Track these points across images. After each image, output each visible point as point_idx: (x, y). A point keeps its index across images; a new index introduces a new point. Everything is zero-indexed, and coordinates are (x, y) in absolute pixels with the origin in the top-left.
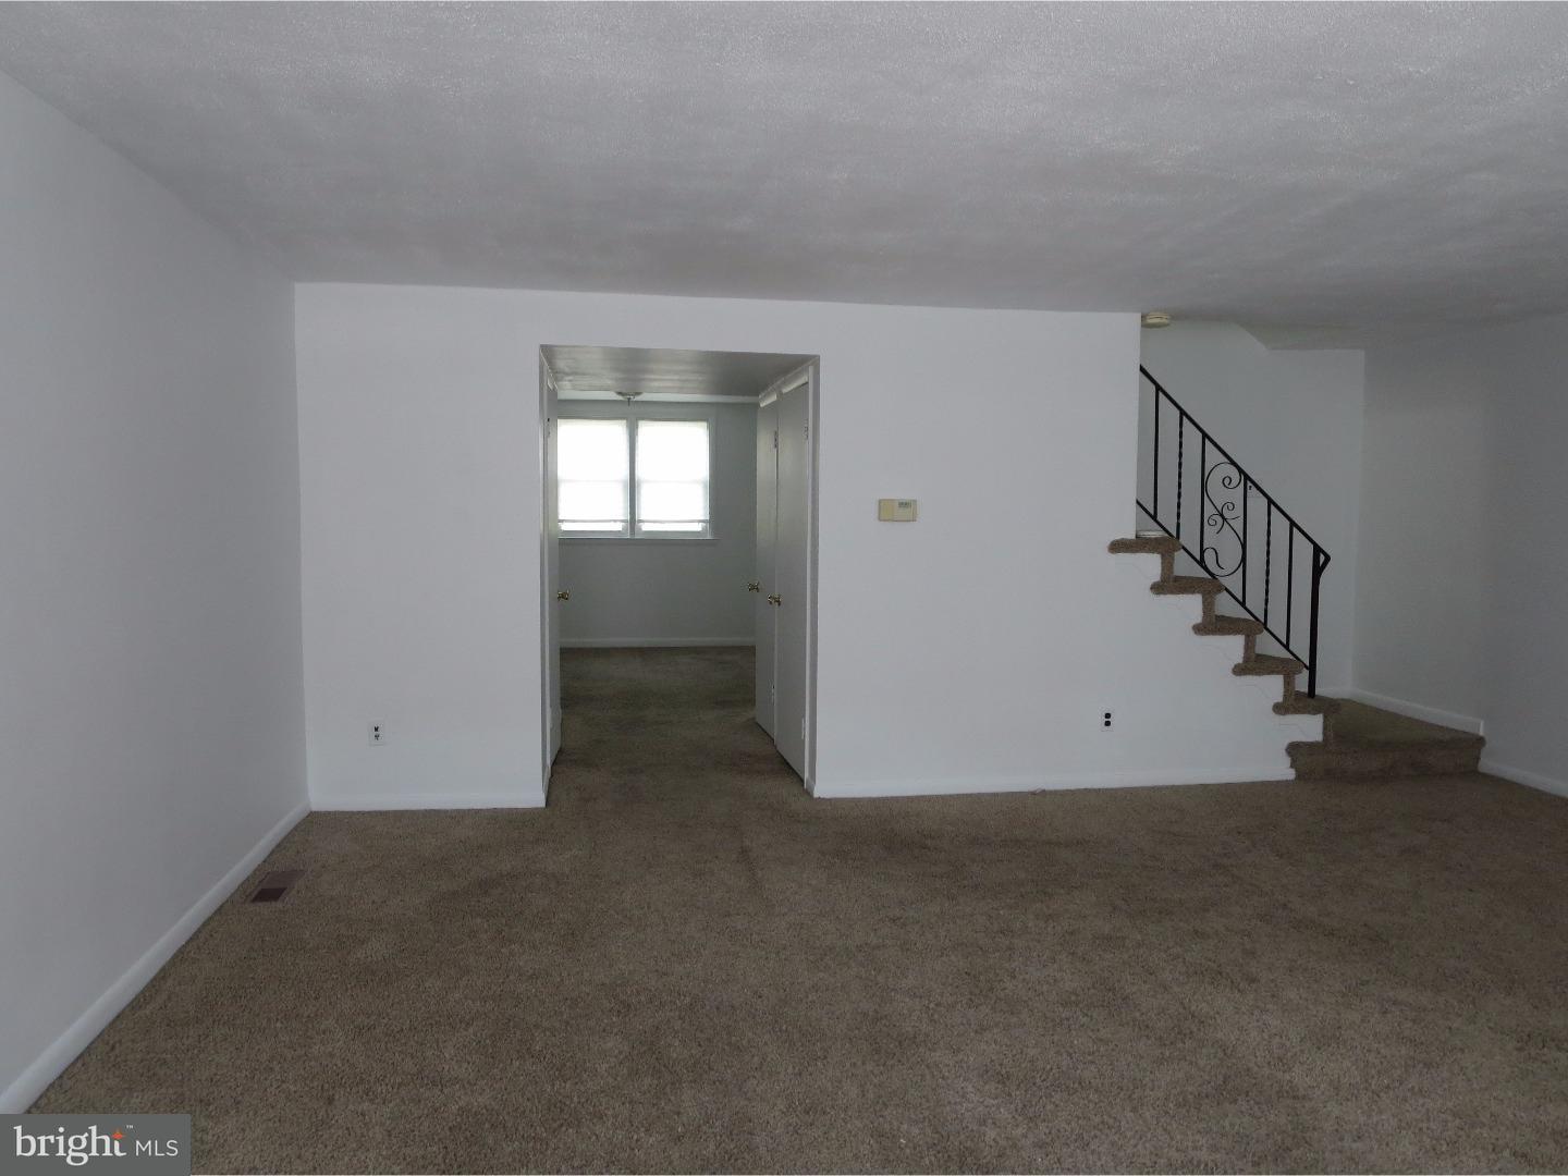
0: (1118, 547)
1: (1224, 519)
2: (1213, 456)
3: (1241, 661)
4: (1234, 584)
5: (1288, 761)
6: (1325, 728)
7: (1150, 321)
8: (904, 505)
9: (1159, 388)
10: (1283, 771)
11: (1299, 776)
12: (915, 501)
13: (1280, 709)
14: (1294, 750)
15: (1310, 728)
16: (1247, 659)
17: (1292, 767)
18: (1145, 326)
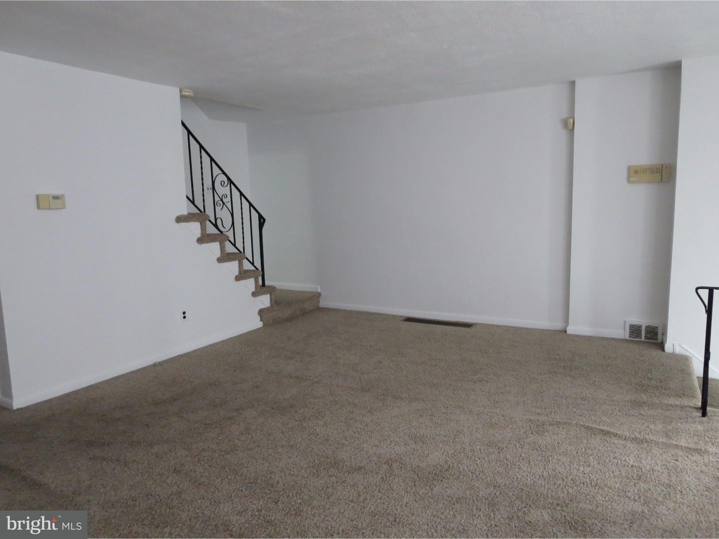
0: (179, 219)
1: (223, 203)
2: (216, 170)
3: (237, 274)
4: (230, 234)
5: (259, 318)
6: (271, 300)
7: (184, 93)
8: (56, 198)
9: (189, 133)
10: (258, 324)
11: (264, 325)
12: (63, 195)
13: (254, 294)
14: (261, 312)
15: (265, 301)
16: (240, 272)
17: (261, 321)
18: (182, 97)
